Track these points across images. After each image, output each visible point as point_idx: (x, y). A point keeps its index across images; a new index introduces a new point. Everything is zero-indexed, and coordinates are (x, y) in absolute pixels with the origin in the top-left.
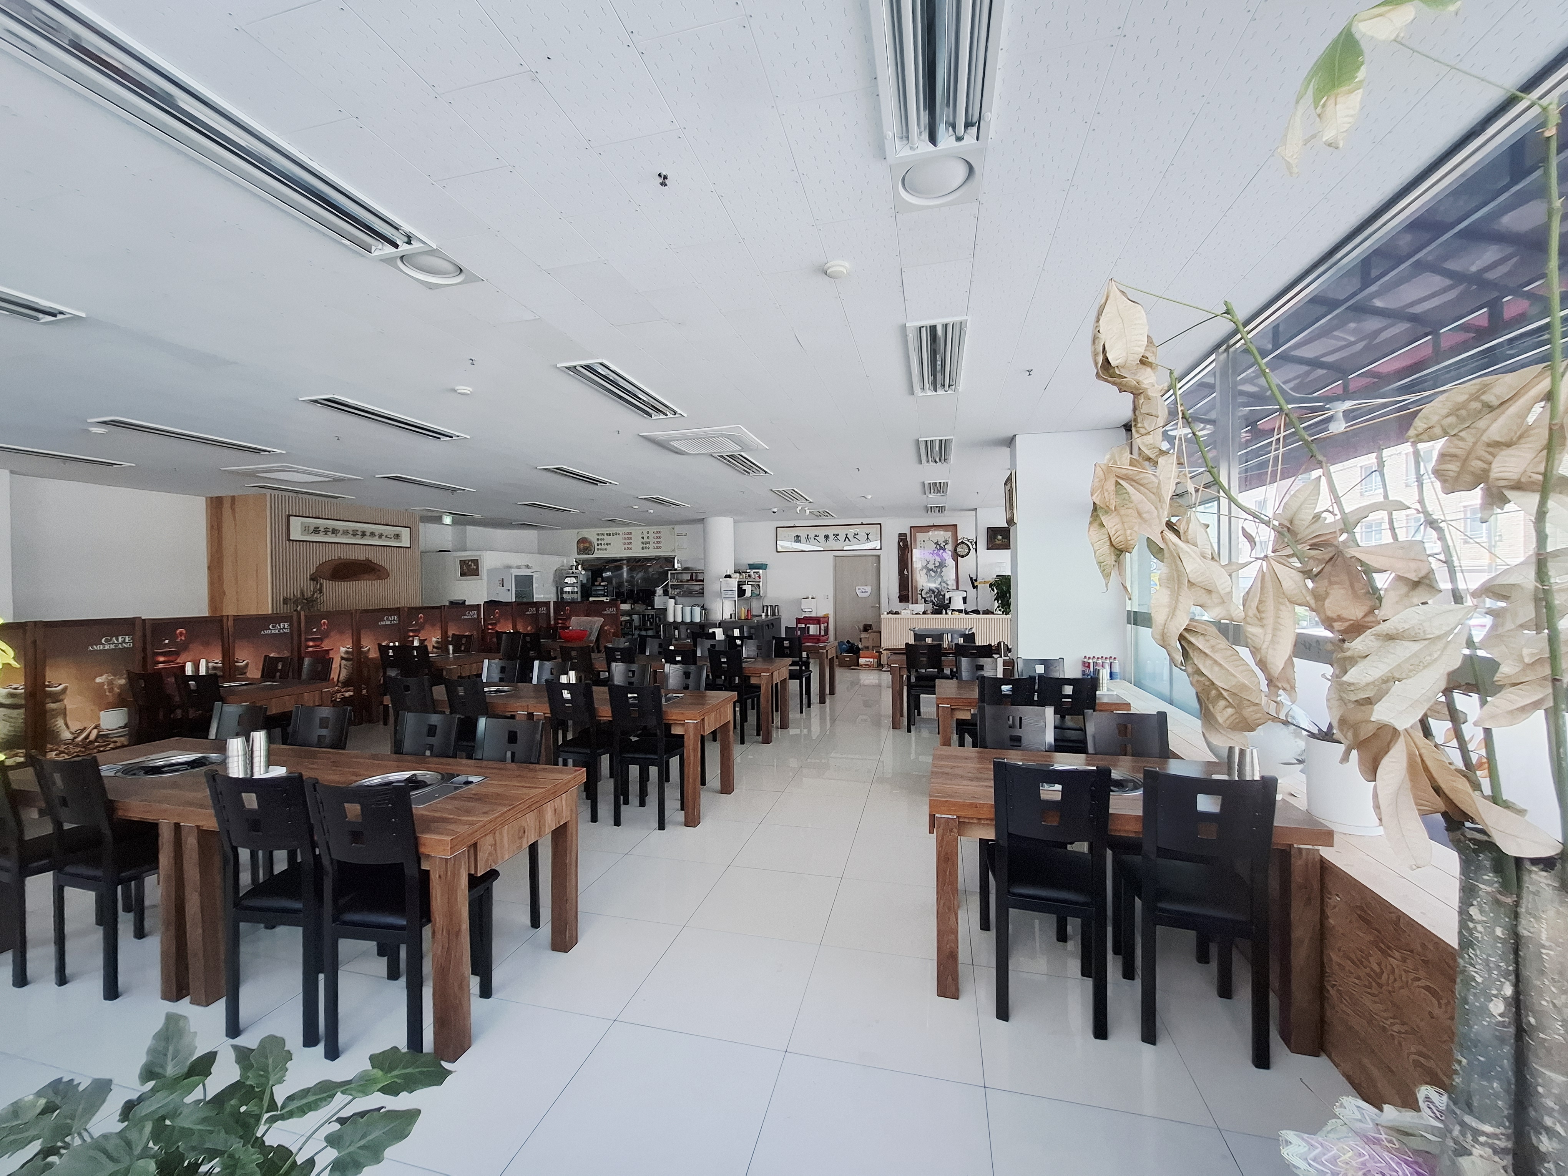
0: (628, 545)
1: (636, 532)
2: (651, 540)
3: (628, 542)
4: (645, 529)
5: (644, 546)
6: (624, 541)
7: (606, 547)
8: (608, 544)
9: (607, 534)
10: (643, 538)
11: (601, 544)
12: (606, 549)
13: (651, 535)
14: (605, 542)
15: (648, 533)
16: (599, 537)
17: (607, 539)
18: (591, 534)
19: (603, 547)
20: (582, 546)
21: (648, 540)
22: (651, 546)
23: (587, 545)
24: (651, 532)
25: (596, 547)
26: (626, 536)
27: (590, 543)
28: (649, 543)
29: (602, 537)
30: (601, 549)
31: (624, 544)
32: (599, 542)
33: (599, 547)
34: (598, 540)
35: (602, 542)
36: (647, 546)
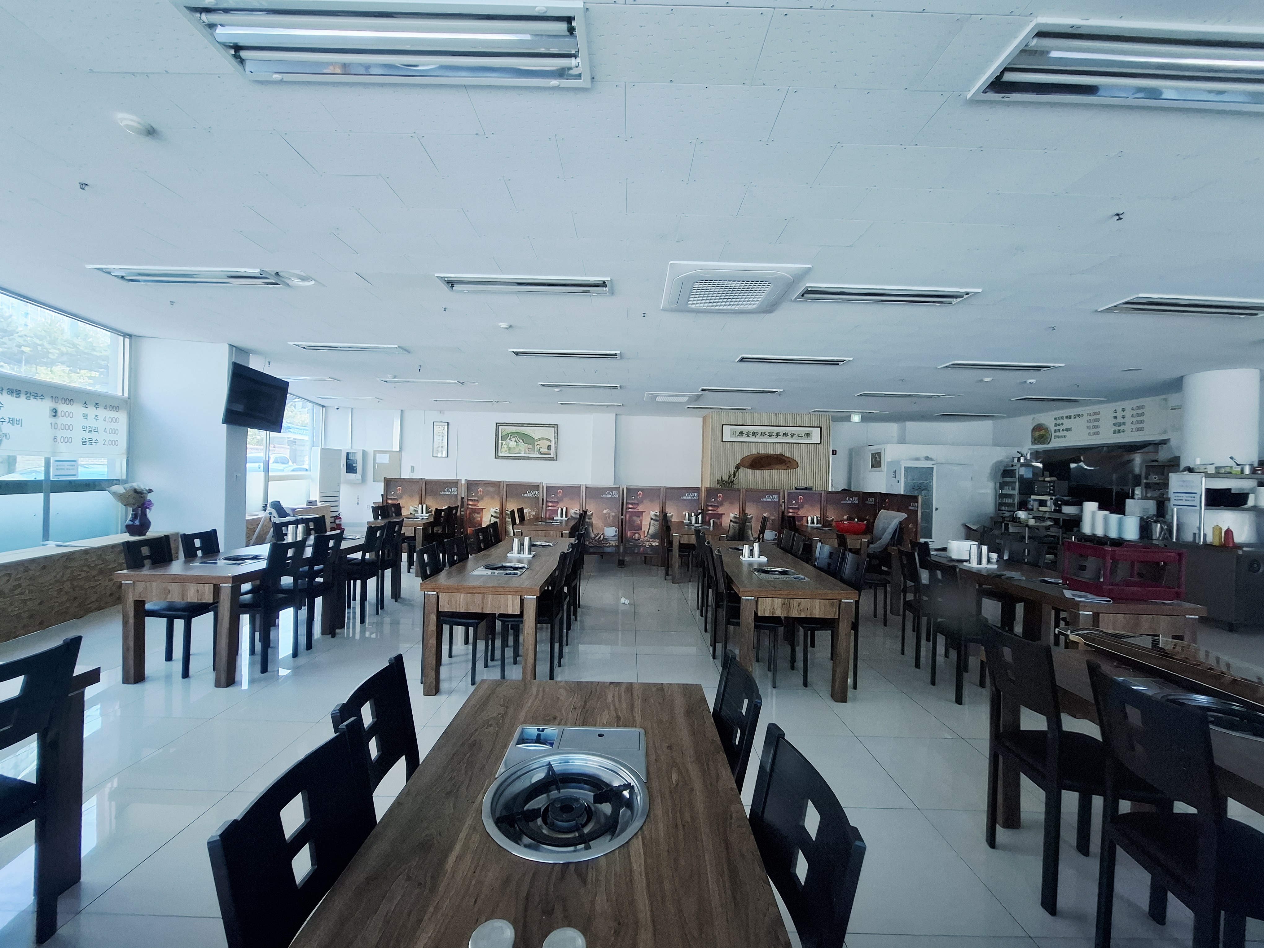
0: (1094, 428)
1: (1106, 411)
2: (1128, 420)
3: (1094, 426)
4: (1119, 405)
5: (1117, 428)
6: (1089, 424)
7: (1065, 433)
8: (1067, 430)
9: (1067, 417)
10: (1115, 417)
11: (1059, 430)
12: (1065, 436)
13: (1128, 413)
14: (1064, 427)
15: (1124, 410)
16: (1058, 421)
17: (1067, 423)
18: (1047, 419)
19: (1061, 434)
20: (1037, 434)
21: (1122, 421)
22: (1128, 427)
23: (1043, 432)
24: (1128, 409)
25: (1054, 434)
26: (1091, 418)
27: (1047, 429)
28: (1124, 424)
29: (1061, 421)
30: (1059, 437)
31: (1088, 427)
32: (1058, 428)
33: (1057, 434)
34: (1056, 425)
35: (1061, 428)
36: (1122, 428)
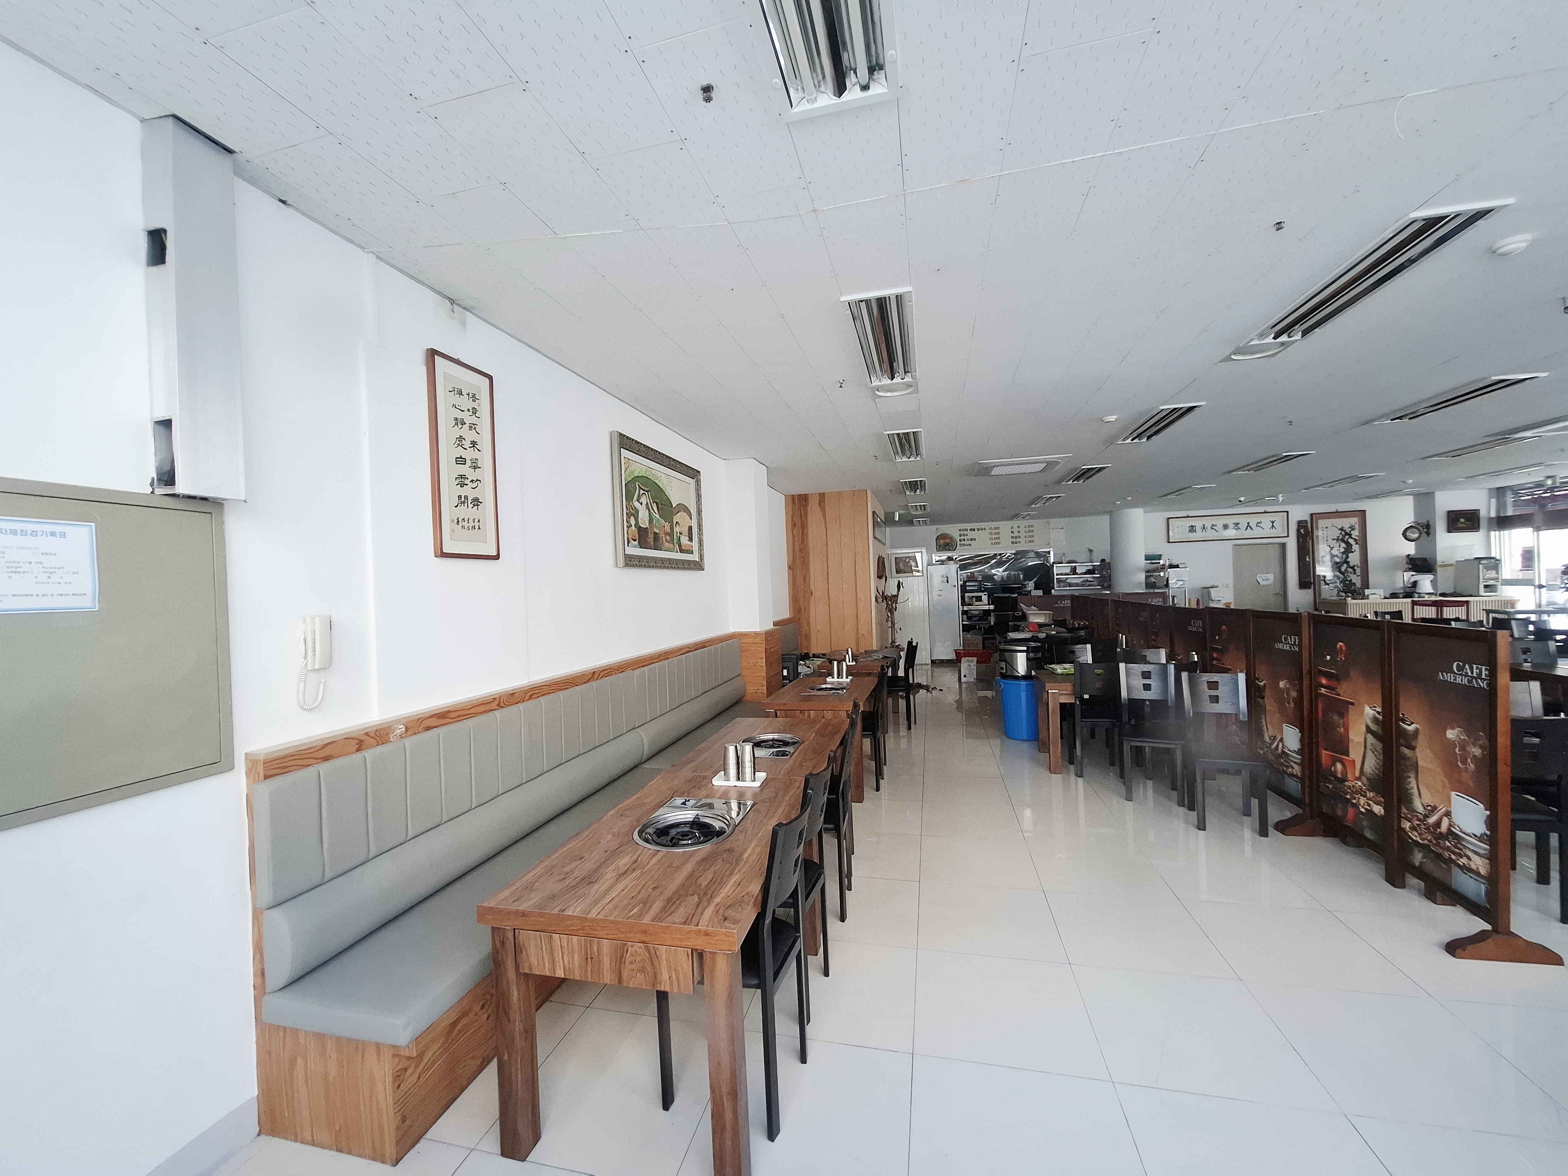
0: (996, 539)
1: (1005, 527)
2: (1022, 535)
3: (996, 537)
4: (1015, 523)
5: (1014, 540)
6: (990, 536)
7: (970, 542)
8: (971, 540)
9: (970, 530)
10: (1013, 532)
11: (964, 540)
12: (970, 545)
13: (1022, 530)
14: (969, 537)
15: (1019, 527)
16: (962, 533)
17: (971, 534)
18: (952, 530)
19: (966, 542)
20: (942, 542)
21: (1018, 535)
22: (1023, 540)
23: (948, 541)
24: (1022, 526)
25: (959, 543)
26: (993, 531)
27: (951, 538)
28: (1020, 537)
29: (966, 532)
30: (964, 545)
31: (991, 539)
32: (962, 538)
33: (963, 542)
34: (960, 535)
35: (966, 538)
36: (1018, 540)
